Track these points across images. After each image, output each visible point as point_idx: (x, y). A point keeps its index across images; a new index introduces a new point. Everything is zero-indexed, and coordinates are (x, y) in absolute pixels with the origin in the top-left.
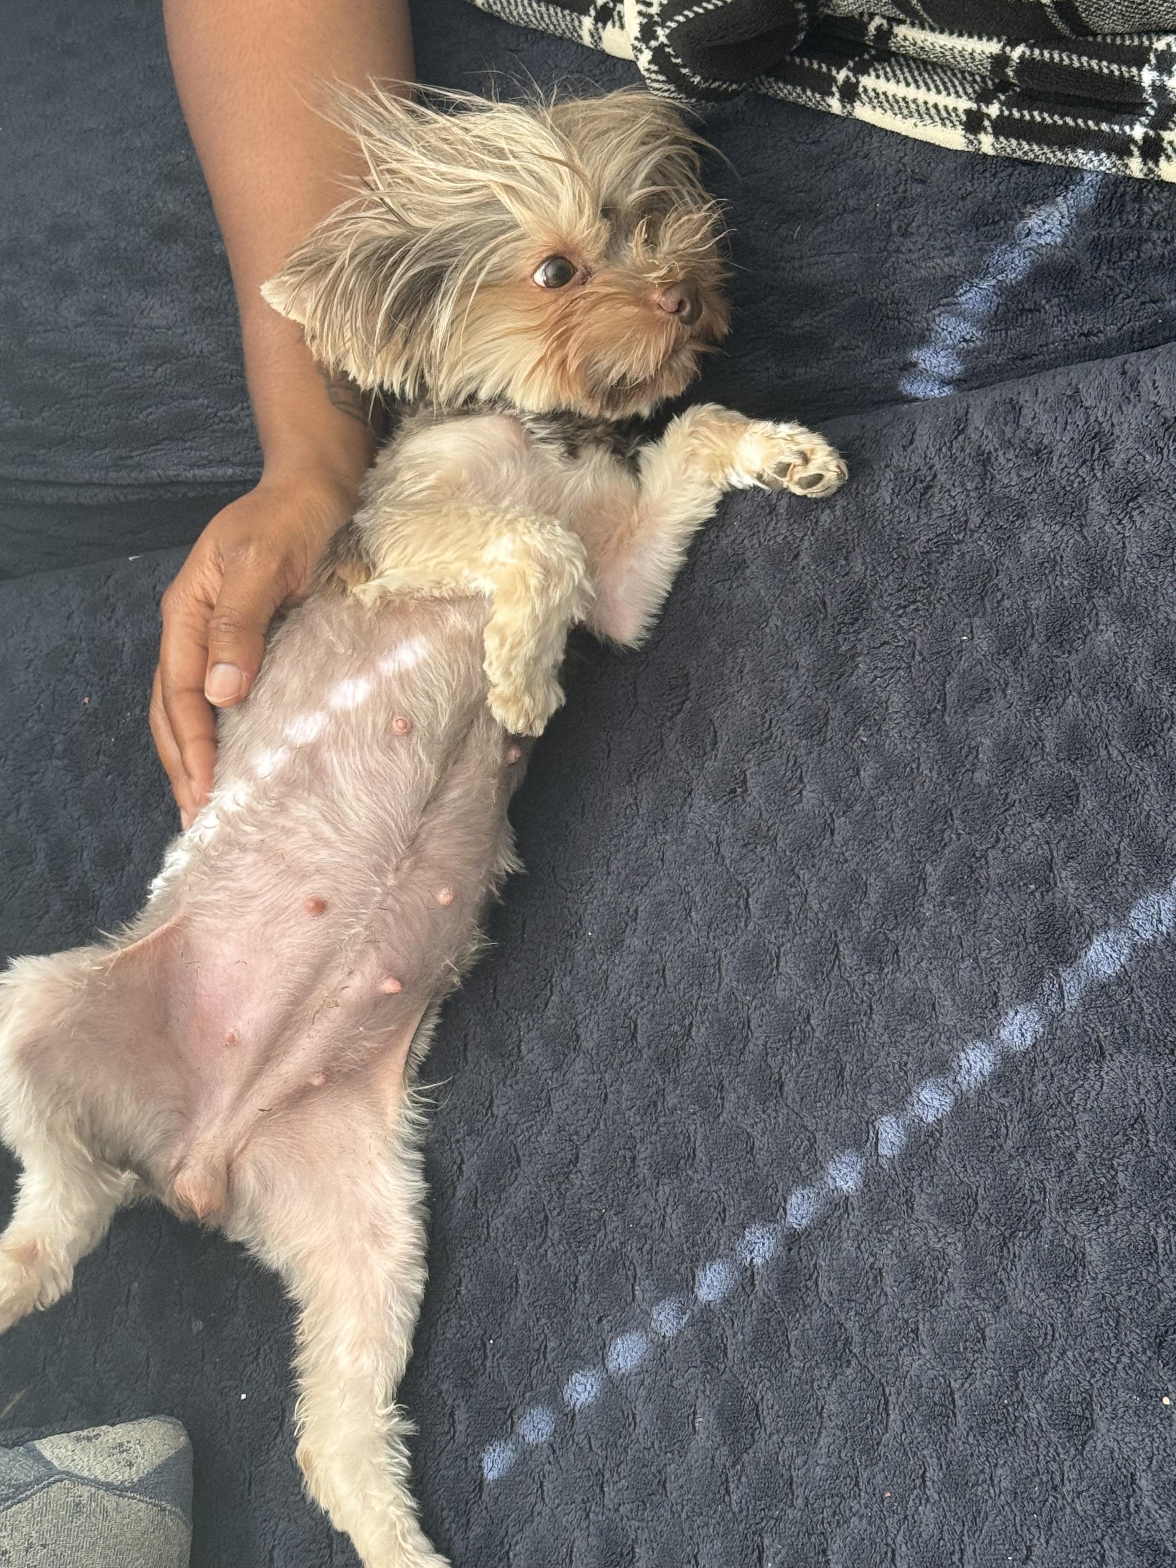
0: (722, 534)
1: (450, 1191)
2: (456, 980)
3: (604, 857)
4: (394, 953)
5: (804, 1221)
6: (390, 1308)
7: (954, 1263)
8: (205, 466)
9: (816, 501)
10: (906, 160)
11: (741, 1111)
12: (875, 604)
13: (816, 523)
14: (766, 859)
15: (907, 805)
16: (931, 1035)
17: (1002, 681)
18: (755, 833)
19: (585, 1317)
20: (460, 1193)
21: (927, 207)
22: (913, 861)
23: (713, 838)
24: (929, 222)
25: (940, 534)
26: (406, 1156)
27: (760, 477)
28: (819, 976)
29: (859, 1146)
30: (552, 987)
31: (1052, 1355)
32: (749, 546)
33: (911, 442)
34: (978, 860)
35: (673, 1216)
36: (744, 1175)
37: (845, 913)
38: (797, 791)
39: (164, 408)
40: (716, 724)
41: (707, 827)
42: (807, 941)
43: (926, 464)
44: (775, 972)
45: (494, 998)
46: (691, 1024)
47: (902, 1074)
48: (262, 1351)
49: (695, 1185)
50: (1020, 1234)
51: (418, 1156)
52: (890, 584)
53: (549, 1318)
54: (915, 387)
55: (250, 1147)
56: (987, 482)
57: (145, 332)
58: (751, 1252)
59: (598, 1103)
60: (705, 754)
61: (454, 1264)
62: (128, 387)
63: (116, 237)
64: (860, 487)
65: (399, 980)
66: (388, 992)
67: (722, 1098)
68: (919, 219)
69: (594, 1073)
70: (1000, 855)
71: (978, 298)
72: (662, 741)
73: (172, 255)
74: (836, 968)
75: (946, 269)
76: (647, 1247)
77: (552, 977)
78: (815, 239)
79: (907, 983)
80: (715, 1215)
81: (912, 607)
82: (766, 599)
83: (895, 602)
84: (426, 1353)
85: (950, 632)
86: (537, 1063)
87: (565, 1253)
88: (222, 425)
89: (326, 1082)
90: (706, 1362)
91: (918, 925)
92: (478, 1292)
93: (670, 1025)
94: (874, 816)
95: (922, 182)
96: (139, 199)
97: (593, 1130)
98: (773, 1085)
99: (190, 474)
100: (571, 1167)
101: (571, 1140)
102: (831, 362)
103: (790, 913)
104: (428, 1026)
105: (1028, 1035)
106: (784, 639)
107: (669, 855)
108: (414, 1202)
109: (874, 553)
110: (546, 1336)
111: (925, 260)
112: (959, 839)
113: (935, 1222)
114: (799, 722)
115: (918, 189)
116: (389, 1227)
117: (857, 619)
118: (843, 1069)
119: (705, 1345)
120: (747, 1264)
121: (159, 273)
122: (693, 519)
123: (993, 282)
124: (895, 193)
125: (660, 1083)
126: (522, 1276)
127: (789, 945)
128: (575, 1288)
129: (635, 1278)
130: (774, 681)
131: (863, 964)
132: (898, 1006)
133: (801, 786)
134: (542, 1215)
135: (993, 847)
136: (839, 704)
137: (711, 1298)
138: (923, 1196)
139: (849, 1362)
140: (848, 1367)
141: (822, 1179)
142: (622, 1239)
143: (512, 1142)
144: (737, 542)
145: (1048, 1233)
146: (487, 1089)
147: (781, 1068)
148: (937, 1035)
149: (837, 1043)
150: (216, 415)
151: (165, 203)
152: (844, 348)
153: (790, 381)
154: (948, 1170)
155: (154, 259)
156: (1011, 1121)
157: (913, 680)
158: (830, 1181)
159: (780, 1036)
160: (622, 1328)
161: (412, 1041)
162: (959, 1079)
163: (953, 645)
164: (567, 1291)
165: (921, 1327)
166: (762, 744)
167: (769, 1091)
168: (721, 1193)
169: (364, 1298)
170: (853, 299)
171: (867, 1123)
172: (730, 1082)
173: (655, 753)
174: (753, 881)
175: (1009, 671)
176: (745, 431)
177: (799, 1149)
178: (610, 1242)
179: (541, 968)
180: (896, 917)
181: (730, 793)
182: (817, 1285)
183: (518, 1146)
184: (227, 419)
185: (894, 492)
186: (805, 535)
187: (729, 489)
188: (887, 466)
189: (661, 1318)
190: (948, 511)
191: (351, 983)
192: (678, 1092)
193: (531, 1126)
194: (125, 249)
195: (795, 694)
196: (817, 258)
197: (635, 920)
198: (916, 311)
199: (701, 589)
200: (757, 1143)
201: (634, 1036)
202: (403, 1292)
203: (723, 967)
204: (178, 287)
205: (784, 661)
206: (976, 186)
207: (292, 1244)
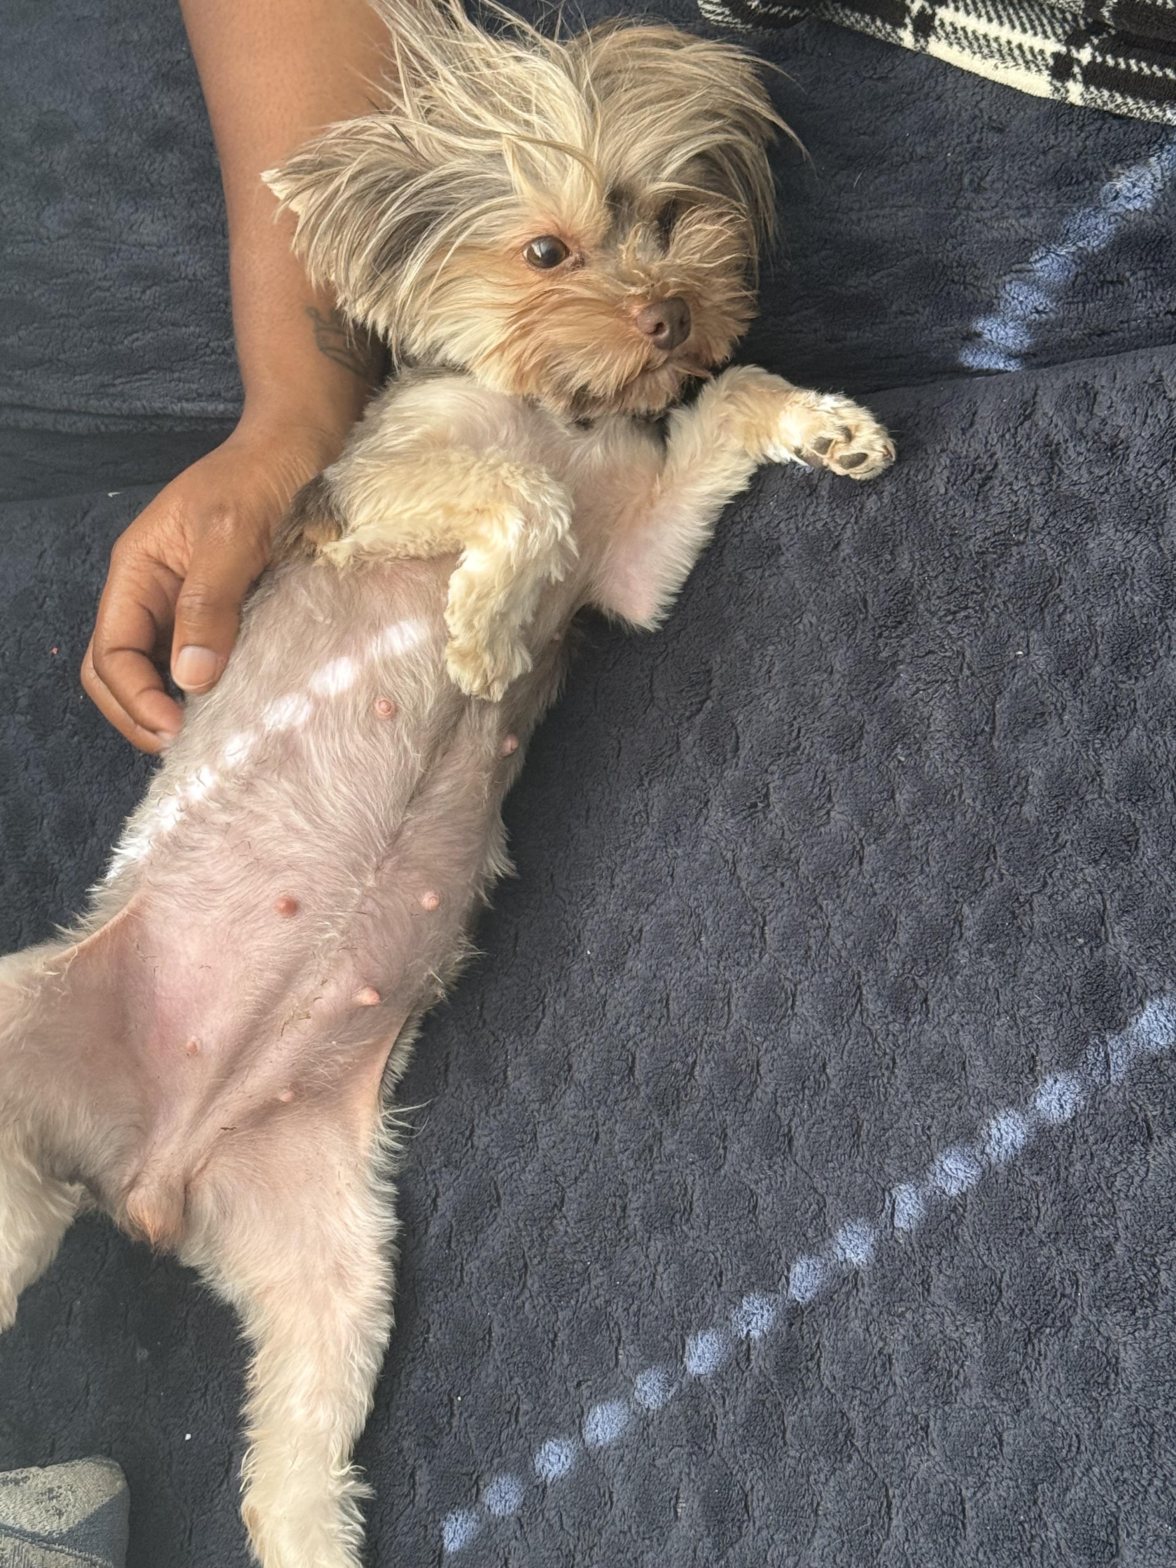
0: (755, 514)
1: (422, 1227)
2: (440, 992)
3: (608, 868)
4: (373, 963)
5: (808, 1295)
6: (352, 1357)
7: (972, 1356)
8: (194, 400)
9: (863, 484)
10: (983, 104)
11: (745, 1166)
12: (921, 606)
13: (861, 510)
14: (787, 884)
15: (945, 836)
16: (959, 1097)
17: (1059, 705)
18: (776, 854)
19: (563, 1380)
20: (433, 1230)
21: (1003, 160)
22: (949, 901)
23: (729, 856)
24: (1006, 177)
25: (999, 534)
26: (378, 1188)
27: (798, 452)
28: (838, 1020)
29: (872, 1216)
30: (544, 1010)
31: (1076, 1469)
32: (785, 530)
33: (972, 424)
34: (1022, 905)
35: (665, 1276)
36: (744, 1237)
37: (871, 952)
38: (824, 811)
39: (151, 334)
40: (739, 729)
41: (723, 844)
42: (827, 980)
43: (986, 451)
44: (790, 1012)
45: (481, 1016)
46: (695, 1062)
47: (924, 1138)
48: (210, 1387)
49: (691, 1243)
50: (1048, 1330)
51: (390, 1188)
52: (939, 586)
53: (523, 1378)
54: (978, 359)
55: (210, 1166)
56: (1054, 477)
57: (133, 249)
58: (748, 1324)
59: (588, 1143)
60: (724, 762)
61: (422, 1309)
62: (114, 309)
63: (106, 140)
64: (912, 473)
65: (378, 991)
66: (365, 1003)
67: (725, 1148)
68: (994, 173)
69: (586, 1108)
70: (1046, 901)
71: (1055, 266)
72: (678, 743)
73: (166, 165)
74: (857, 1014)
75: (1022, 231)
76: (634, 1308)
77: (544, 997)
78: (877, 189)
79: (935, 1037)
80: (711, 1279)
81: (963, 614)
82: (801, 591)
83: (944, 607)
84: (388, 1406)
85: (1004, 646)
86: (524, 1092)
87: (544, 1307)
88: (213, 357)
89: (294, 1100)
90: (694, 1441)
91: (951, 973)
92: (447, 1342)
93: (671, 1062)
94: (909, 847)
95: (1000, 131)
96: (133, 100)
97: (581, 1173)
98: (781, 1138)
99: (177, 408)
100: (556, 1211)
101: (556, 1182)
102: (887, 327)
103: (810, 948)
104: (406, 1041)
105: (1068, 1107)
106: (818, 639)
107: (679, 870)
108: (384, 1241)
109: (923, 549)
110: (519, 1398)
111: (998, 220)
112: (1002, 880)
113: (954, 1309)
114: (831, 733)
115: (994, 139)
116: (357, 1268)
117: (900, 623)
118: (860, 1127)
119: (693, 1423)
120: (743, 1337)
121: (152, 185)
122: (722, 491)
123: (1073, 249)
124: (968, 142)
125: (657, 1125)
126: (497, 1330)
127: (807, 983)
128: (554, 1346)
129: (619, 1340)
130: (805, 685)
131: (887, 1011)
132: (923, 1063)
133: (829, 806)
134: (521, 1263)
135: (1039, 891)
136: (876, 716)
137: (701, 1370)
138: (941, 1277)
139: (850, 1457)
140: (849, 1461)
141: (830, 1248)
142: (607, 1298)
143: (492, 1178)
144: (772, 525)
145: (1078, 1332)
146: (468, 1116)
147: (791, 1120)
148: (966, 1098)
149: (855, 1097)
150: (207, 345)
151: (161, 107)
152: (902, 312)
153: (840, 345)
154: (970, 1251)
155: (146, 167)
156: (1044, 1202)
157: (960, 697)
158: (839, 1252)
159: (792, 1085)
160: (602, 1395)
161: (389, 1057)
162: (988, 1150)
163: (1006, 661)
164: (544, 1349)
165: (932, 1424)
166: (788, 755)
167: (777, 1145)
168: (718, 1255)
169: (323, 1344)
170: (916, 258)
171: (883, 1190)
172: (734, 1131)
173: (670, 756)
174: (771, 908)
175: (1068, 694)
176: (786, 399)
177: (806, 1212)
178: (594, 1299)
179: (534, 987)
180: (927, 962)
181: (750, 808)
182: (819, 1366)
183: (499, 1183)
184: (220, 350)
185: (949, 481)
186: (847, 523)
187: (765, 462)
188: (943, 451)
189: (646, 1388)
190: (1009, 507)
191: (325, 993)
192: (676, 1137)
193: (514, 1163)
194: (116, 154)
195: (827, 701)
196: (878, 211)
197: (639, 941)
198: (984, 276)
199: (730, 576)
200: (761, 1202)
201: (631, 1070)
202: (368, 1341)
203: (733, 1001)
204: (172, 201)
205: (817, 663)
206: (1060, 139)
207: (248, 1278)
